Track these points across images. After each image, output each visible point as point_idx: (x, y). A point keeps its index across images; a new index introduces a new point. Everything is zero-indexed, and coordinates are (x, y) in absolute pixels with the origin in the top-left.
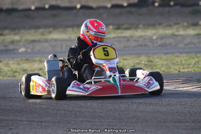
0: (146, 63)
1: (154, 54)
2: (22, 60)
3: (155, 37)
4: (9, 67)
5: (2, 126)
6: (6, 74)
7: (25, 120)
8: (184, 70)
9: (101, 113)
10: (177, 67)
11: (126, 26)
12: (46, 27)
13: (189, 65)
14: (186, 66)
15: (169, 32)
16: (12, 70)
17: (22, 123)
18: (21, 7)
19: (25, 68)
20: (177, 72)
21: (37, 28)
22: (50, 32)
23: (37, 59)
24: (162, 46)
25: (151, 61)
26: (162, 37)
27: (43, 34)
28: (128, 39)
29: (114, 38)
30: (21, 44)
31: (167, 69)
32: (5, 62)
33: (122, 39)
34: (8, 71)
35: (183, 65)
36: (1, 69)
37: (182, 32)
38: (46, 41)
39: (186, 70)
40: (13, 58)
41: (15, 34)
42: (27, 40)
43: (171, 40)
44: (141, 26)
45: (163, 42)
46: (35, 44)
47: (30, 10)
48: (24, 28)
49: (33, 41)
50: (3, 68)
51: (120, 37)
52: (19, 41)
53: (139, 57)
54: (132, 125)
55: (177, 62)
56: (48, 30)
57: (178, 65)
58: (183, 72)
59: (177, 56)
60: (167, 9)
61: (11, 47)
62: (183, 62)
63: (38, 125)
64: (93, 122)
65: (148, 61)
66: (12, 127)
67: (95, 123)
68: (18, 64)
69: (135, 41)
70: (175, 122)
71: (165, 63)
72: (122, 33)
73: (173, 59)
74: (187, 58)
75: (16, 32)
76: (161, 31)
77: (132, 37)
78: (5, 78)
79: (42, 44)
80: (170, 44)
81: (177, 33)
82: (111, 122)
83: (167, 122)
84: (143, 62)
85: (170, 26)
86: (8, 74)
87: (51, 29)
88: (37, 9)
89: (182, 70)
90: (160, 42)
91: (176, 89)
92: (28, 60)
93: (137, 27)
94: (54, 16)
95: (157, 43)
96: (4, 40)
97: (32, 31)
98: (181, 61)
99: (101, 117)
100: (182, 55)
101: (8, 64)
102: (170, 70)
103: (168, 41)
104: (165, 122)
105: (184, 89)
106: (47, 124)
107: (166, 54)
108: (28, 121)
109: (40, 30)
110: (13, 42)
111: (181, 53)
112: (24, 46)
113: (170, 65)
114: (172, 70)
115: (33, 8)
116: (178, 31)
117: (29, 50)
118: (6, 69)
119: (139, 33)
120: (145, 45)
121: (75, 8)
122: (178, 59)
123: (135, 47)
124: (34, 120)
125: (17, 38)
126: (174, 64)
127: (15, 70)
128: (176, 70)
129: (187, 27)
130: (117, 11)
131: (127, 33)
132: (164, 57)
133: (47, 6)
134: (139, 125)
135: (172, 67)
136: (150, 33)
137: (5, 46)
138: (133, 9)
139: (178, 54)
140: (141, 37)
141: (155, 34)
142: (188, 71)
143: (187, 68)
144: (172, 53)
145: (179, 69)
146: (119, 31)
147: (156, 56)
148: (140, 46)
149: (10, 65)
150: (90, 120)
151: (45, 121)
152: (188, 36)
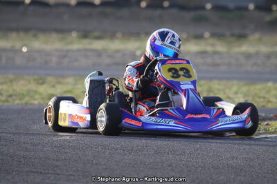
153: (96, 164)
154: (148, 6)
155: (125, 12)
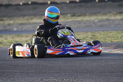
0: (91, 37)
1: (96, 31)
2: (15, 36)
3: (96, 21)
4: (7, 40)
5: (4, 76)
6: (6, 44)
7: (18, 72)
8: (114, 41)
9: (65, 67)
10: (110, 39)
11: (78, 14)
12: (29, 15)
13: (118, 37)
14: (115, 38)
15: (104, 17)
16: (9, 42)
17: (17, 74)
18: (14, 3)
19: (17, 41)
20: (110, 42)
21: (24, 16)
22: (32, 19)
23: (25, 35)
24: (101, 26)
25: (94, 36)
26: (100, 21)
27: (28, 20)
28: (79, 22)
29: (71, 21)
30: (14, 26)
31: (104, 40)
32: (5, 37)
33: (76, 22)
34: (7, 42)
35: (114, 37)
36: (2, 41)
37: (113, 18)
38: (30, 24)
39: (116, 41)
40: (10, 34)
41: (11, 20)
42: (18, 24)
43: (106, 23)
44: (88, 14)
45: (101, 23)
46: (23, 26)
47: (19, 5)
48: (16, 16)
49: (22, 24)
50: (3, 40)
51: (75, 21)
52: (13, 24)
53: (87, 33)
54: (84, 74)
55: (110, 36)
56: (31, 17)
57: (111, 38)
58: (114, 42)
59: (110, 32)
60: (103, 4)
61: (8, 28)
62: (114, 36)
63: (26, 75)
64: (60, 73)
65: (92, 35)
66: (10, 77)
67: (61, 73)
68: (13, 38)
69: (84, 23)
70: (111, 73)
71: (102, 36)
72: (76, 18)
73: (108, 34)
74: (116, 33)
75: (11, 18)
76: (100, 17)
77: (82, 21)
78: (5, 47)
79: (27, 26)
80: (106, 25)
81: (110, 18)
82: (71, 73)
83: (105, 72)
84: (89, 36)
85: (105, 14)
86: (7, 44)
87: (32, 17)
88: (24, 4)
89: (113, 41)
90: (99, 24)
91: (110, 52)
92: (18, 35)
93: (85, 15)
94: (34, 8)
95: (97, 24)
96: (4, 24)
97: (21, 18)
98: (113, 35)
99: (64, 69)
100: (113, 32)
101: (7, 38)
102: (106, 41)
103: (104, 23)
104: (104, 72)
105: (115, 52)
106: (32, 74)
107: (103, 31)
108: (20, 73)
109: (26, 17)
110: (9, 25)
111: (112, 30)
112: (16, 27)
113: (106, 38)
114: (107, 41)
115: (21, 4)
116: (110, 17)
117: (19, 30)
118: (5, 41)
119: (87, 18)
120: (90, 26)
121: (47, 3)
122: (111, 34)
123: (84, 27)
124: (23, 72)
125: (12, 22)
126: (108, 37)
127: (11, 42)
128: (110, 40)
129: (116, 14)
130: (73, 5)
131: (79, 19)
132: (102, 33)
133: (30, 3)
134: (88, 74)
135: (107, 39)
136: (93, 18)
137: (5, 27)
138: (83, 4)
139: (111, 31)
140: (87, 21)
141: (96, 19)
142: (117, 41)
143: (116, 39)
144: (107, 30)
145: (111, 40)
146: (74, 17)
147: (97, 33)
148: (87, 26)
149: (8, 39)
150: (58, 72)
151: (31, 73)
152: (117, 20)
153: (81, 68)
154: (99, 1)
155: (89, 4)
